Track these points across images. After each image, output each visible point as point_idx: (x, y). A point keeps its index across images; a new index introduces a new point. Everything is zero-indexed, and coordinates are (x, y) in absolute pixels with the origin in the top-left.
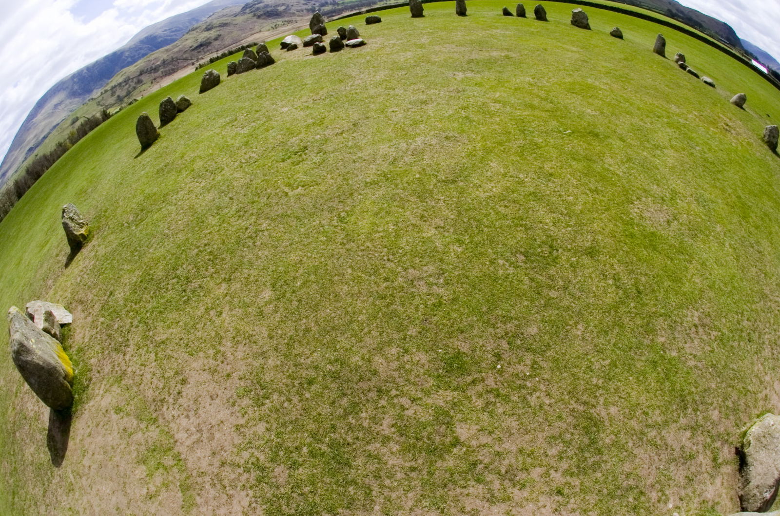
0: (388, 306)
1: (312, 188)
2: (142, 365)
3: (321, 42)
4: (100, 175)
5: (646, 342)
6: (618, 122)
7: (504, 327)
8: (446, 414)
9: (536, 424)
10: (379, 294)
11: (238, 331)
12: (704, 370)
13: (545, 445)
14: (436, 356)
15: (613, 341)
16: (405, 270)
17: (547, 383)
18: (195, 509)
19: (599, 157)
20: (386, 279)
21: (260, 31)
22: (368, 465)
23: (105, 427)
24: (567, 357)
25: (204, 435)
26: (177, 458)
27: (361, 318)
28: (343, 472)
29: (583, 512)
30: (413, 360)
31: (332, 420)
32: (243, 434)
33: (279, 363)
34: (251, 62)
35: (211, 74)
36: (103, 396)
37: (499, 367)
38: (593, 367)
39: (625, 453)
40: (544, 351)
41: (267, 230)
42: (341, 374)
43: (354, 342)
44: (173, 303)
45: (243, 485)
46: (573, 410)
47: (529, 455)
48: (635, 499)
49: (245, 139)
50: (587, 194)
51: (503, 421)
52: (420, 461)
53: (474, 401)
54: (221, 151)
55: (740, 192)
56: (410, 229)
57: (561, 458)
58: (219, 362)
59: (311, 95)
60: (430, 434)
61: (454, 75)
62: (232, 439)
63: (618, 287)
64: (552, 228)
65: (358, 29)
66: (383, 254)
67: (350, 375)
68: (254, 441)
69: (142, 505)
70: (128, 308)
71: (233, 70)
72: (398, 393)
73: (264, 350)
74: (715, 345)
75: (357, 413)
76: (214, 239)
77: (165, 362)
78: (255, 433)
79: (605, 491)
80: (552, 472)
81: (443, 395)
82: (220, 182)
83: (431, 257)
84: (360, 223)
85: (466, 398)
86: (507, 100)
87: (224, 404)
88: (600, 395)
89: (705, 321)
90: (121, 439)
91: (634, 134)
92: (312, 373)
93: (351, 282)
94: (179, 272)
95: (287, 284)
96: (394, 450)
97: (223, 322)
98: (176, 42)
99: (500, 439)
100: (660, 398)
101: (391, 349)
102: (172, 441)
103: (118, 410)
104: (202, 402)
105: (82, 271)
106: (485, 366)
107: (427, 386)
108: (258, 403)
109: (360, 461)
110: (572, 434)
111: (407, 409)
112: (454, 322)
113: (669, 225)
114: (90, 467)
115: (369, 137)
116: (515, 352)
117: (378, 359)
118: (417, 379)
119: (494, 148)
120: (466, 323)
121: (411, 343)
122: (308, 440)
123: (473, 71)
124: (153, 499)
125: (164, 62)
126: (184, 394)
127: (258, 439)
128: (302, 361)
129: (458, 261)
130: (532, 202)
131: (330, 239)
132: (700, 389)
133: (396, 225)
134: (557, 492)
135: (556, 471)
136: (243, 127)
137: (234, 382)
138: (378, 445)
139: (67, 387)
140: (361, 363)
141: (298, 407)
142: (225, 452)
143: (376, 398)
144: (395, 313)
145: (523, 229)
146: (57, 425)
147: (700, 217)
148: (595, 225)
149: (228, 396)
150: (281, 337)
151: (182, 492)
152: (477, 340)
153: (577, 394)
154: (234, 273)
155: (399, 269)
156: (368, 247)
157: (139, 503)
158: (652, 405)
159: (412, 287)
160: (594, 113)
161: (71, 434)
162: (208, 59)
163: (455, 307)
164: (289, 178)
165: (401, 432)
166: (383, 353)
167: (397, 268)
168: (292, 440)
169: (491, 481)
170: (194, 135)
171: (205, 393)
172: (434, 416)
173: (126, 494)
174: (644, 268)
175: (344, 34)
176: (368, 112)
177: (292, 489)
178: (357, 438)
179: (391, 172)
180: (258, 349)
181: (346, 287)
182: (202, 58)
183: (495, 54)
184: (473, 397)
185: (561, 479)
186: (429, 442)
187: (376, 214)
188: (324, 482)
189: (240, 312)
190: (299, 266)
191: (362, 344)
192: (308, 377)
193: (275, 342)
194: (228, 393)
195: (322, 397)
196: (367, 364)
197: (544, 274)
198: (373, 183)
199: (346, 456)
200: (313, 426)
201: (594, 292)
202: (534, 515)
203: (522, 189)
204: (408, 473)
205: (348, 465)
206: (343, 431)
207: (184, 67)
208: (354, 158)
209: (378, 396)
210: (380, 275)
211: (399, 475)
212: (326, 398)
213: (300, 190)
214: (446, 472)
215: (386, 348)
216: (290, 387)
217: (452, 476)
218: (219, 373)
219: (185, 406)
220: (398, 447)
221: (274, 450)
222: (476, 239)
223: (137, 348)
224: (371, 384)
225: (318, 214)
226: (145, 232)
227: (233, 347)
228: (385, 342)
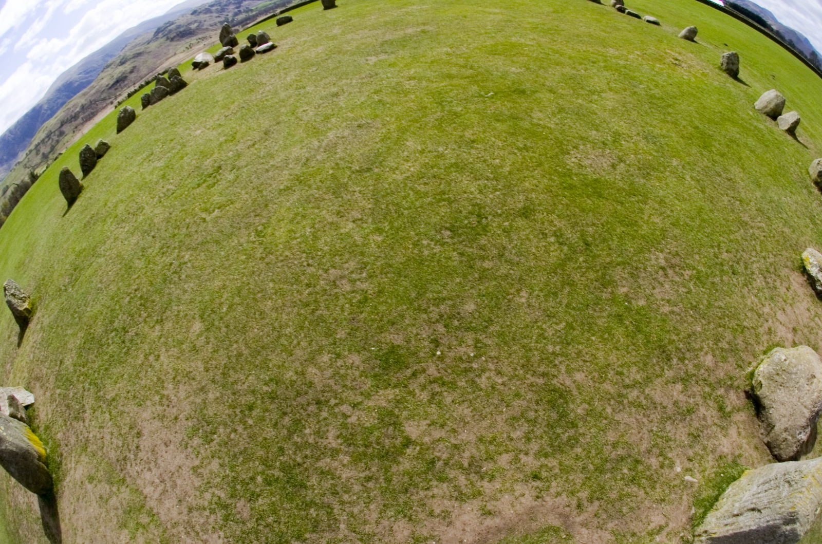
0: (313, 312)
1: (227, 208)
3: (232, 54)
5: (605, 296)
6: (547, 75)
7: (438, 310)
8: (391, 414)
11: (176, 370)
13: (507, 429)
14: (369, 355)
16: (326, 272)
17: (496, 361)
20: (308, 285)
21: (175, 54)
22: (322, 482)
23: (85, 499)
24: (514, 329)
25: (168, 485)
26: (151, 513)
27: (288, 331)
28: (300, 495)
30: (347, 364)
31: (278, 443)
32: (200, 475)
33: (218, 394)
34: (164, 90)
35: (125, 111)
36: (75, 469)
37: (439, 353)
38: (546, 334)
39: (604, 421)
40: (486, 327)
41: (190, 261)
42: (278, 393)
43: (285, 357)
44: (116, 357)
45: (213, 528)
46: (531, 385)
47: (491, 443)
48: (630, 469)
49: (162, 172)
50: (515, 154)
51: (454, 411)
52: (374, 469)
53: (418, 395)
55: (697, 123)
56: (327, 228)
57: (529, 439)
58: (165, 407)
59: (223, 111)
60: (378, 438)
61: (367, 60)
62: (192, 483)
63: (562, 243)
64: (478, 196)
65: (268, 33)
66: (303, 259)
67: (287, 393)
68: (212, 480)
70: (78, 373)
71: (147, 102)
72: (337, 401)
73: (203, 384)
75: (301, 431)
77: (119, 419)
78: (211, 472)
79: (591, 467)
80: (521, 456)
81: (383, 394)
82: (142, 223)
83: (351, 253)
84: (277, 233)
85: (408, 393)
86: (422, 75)
87: (178, 449)
88: (560, 363)
90: (100, 507)
91: (566, 84)
92: (251, 398)
93: (274, 297)
94: (116, 324)
95: (214, 312)
96: (345, 462)
97: (161, 365)
98: (92, 84)
99: (454, 431)
101: (322, 357)
102: (142, 498)
103: (91, 479)
104: (159, 451)
106: (423, 355)
107: (366, 388)
108: (208, 440)
109: (314, 480)
110: (536, 411)
111: (350, 416)
112: (383, 316)
113: (615, 168)
115: (281, 142)
116: (454, 334)
117: (312, 370)
118: (354, 383)
119: (410, 126)
120: (396, 314)
121: (342, 347)
122: (260, 468)
123: (386, 52)
125: (83, 107)
126: (141, 447)
127: (215, 477)
128: (239, 387)
129: (380, 250)
131: (248, 256)
133: (313, 227)
134: (534, 478)
135: (526, 454)
136: (159, 160)
137: (183, 424)
138: (328, 460)
139: (43, 468)
140: (294, 378)
141: (244, 436)
142: (189, 497)
143: (316, 411)
144: (321, 319)
146: (47, 510)
147: (651, 154)
148: (527, 184)
149: (180, 440)
150: (216, 368)
152: (410, 329)
153: (532, 366)
154: (164, 313)
155: (320, 272)
156: (287, 256)
158: (626, 363)
159: (335, 288)
160: (519, 70)
162: (126, 95)
163: (381, 300)
164: (205, 203)
165: (349, 441)
166: (315, 362)
167: (317, 271)
168: (245, 471)
169: (455, 478)
170: (114, 179)
171: (159, 442)
172: (378, 419)
174: (590, 219)
175: (255, 41)
176: (278, 117)
177: (257, 521)
178: (306, 457)
179: (304, 174)
180: (197, 385)
181: (270, 303)
182: (120, 95)
183: (410, 31)
184: (417, 391)
185: (535, 462)
186: (379, 447)
187: (291, 221)
188: (284, 509)
189: (175, 351)
190: (222, 291)
191: (293, 358)
192: (248, 403)
193: (211, 374)
194: (179, 437)
195: (264, 420)
196: (302, 377)
197: (474, 246)
198: (288, 188)
199: (300, 477)
200: (262, 453)
201: (534, 254)
202: (513, 506)
203: (442, 163)
204: (365, 484)
205: (303, 486)
206: (291, 452)
207: (104, 108)
208: (267, 167)
209: (318, 408)
210: (301, 282)
211: (357, 488)
212: (268, 421)
213: (216, 213)
214: (404, 476)
215: (317, 357)
216: (233, 417)
217: (411, 479)
218: (167, 418)
219: (145, 459)
220: (348, 458)
221: (231, 485)
222: (396, 224)
223: (93, 411)
224: (308, 398)
225: (236, 233)
226: (80, 292)
227: (175, 388)
228: (316, 351)
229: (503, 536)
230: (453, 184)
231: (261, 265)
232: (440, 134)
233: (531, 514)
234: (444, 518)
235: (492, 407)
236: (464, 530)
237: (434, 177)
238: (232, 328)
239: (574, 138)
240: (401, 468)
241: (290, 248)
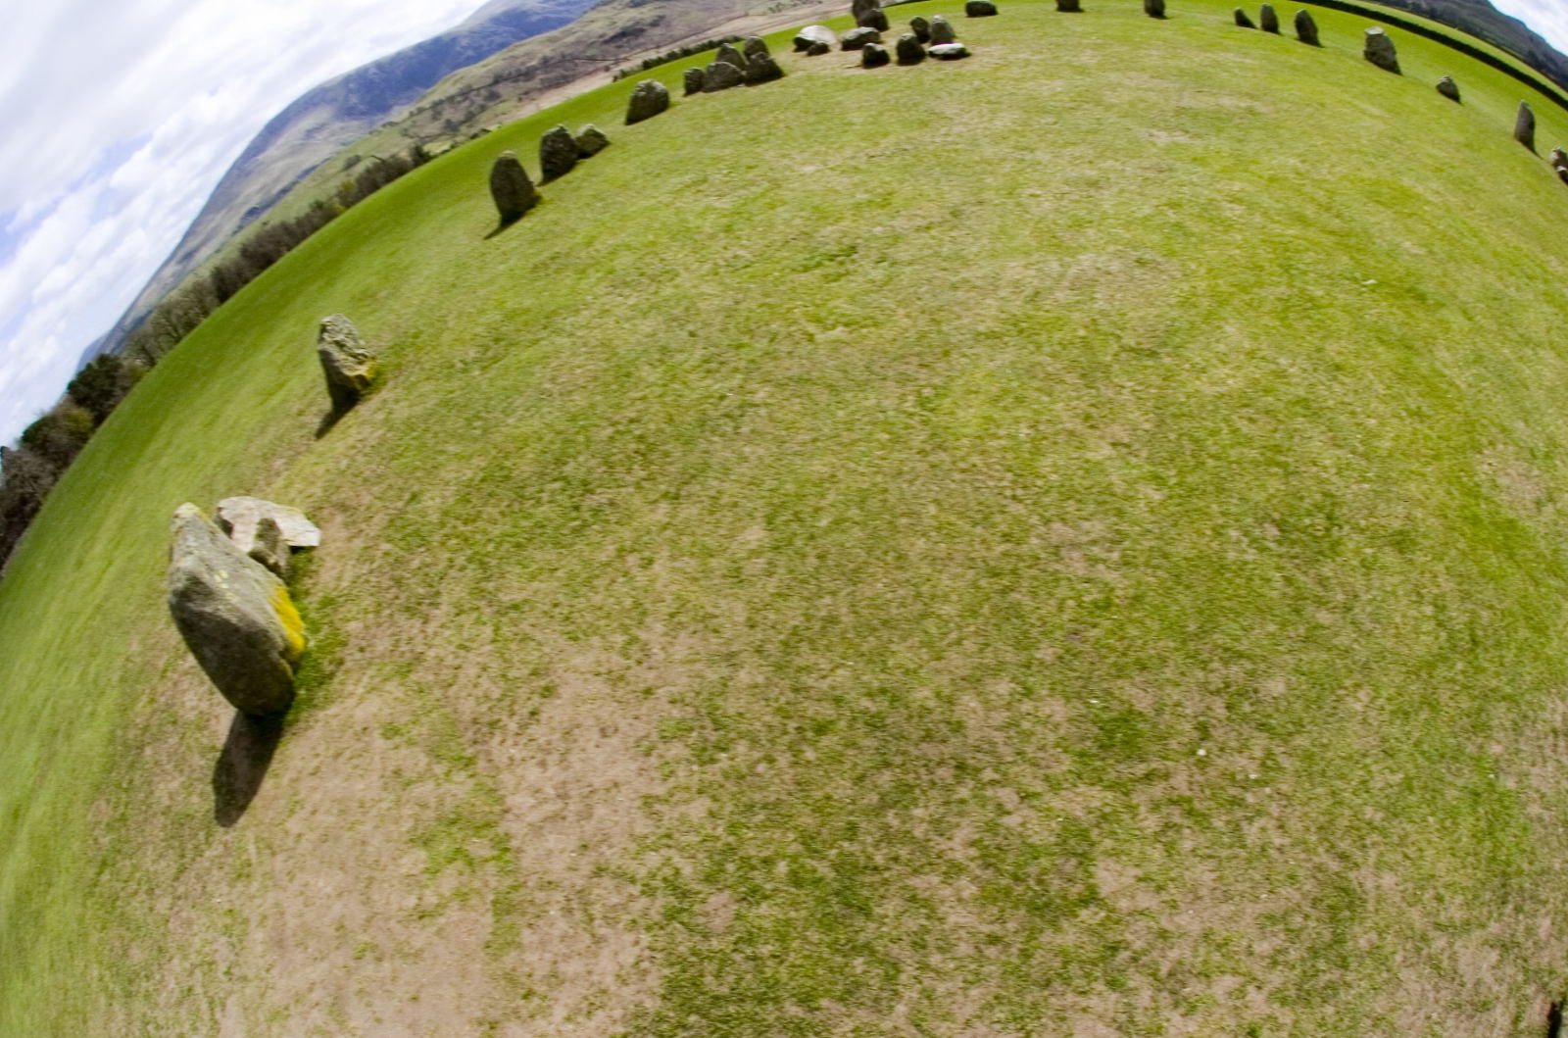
0: (1004, 591)
1: (864, 331)
2: (461, 647)
3: (878, 43)
4: (407, 268)
5: (1470, 749)
6: (1459, 277)
7: (1225, 672)
8: (1083, 834)
10: (988, 564)
11: (682, 603)
13: (1253, 931)
14: (1084, 711)
15: (1416, 735)
16: (1046, 524)
17: (1284, 802)
20: (1006, 537)
21: (747, 15)
22: (904, 919)
23: (355, 761)
25: (572, 807)
26: (502, 845)
27: (947, 610)
28: (851, 925)
30: (1039, 714)
31: (851, 813)
32: (656, 816)
33: (760, 679)
34: (734, 72)
35: (649, 88)
36: (361, 699)
37: (1201, 752)
38: (1371, 784)
40: (1291, 734)
41: (765, 404)
42: (889, 721)
43: (925, 657)
44: (549, 531)
45: (634, 921)
46: (1319, 868)
47: (1218, 947)
49: (725, 221)
50: (1402, 419)
51: (1188, 869)
52: (1011, 926)
53: (1142, 816)
54: (673, 238)
56: (1061, 439)
57: (1275, 963)
58: (631, 662)
59: (863, 144)
60: (1044, 871)
61: (1151, 135)
62: (631, 824)
63: (1439, 624)
64: (1334, 479)
65: (952, 24)
66: (1005, 483)
67: (906, 726)
68: (678, 835)
69: (398, 928)
70: (446, 530)
71: (696, 84)
72: (997, 777)
73: (734, 649)
75: (906, 807)
76: (652, 410)
77: (513, 646)
78: (683, 818)
80: (1251, 988)
81: (1083, 794)
82: (666, 301)
83: (1099, 504)
84: (961, 414)
85: (1127, 807)
86: (1254, 199)
87: (627, 749)
88: (1373, 844)
90: (385, 788)
91: (1488, 307)
92: (827, 711)
93: (933, 534)
94: (568, 469)
95: (800, 520)
96: (966, 894)
97: (652, 581)
98: (570, 26)
99: (1174, 905)
100: (1470, 871)
101: (999, 684)
102: (497, 809)
103: (391, 731)
104: (581, 739)
105: (353, 447)
106: (1175, 747)
107: (1057, 770)
108: (703, 756)
109: (890, 907)
110: (1307, 917)
111: (1009, 813)
112: (1130, 646)
113: (1539, 510)
114: (300, 836)
115: (985, 241)
116: (1237, 727)
117: (969, 701)
118: (1041, 754)
119: (1232, 295)
120: (1152, 652)
121: (1040, 677)
122: (794, 848)
123: (1187, 132)
124: (428, 919)
125: (544, 61)
126: (543, 717)
127: (688, 832)
128: (810, 682)
129: (1152, 519)
130: (1301, 419)
131: (896, 440)
133: (1034, 427)
134: (1249, 1033)
135: (1259, 988)
136: (720, 197)
137: (659, 707)
138: (935, 880)
139: (284, 672)
140: (931, 704)
141: (785, 777)
142: (610, 847)
143: (950, 781)
144: (1016, 611)
145: (1281, 471)
146: (245, 742)
148: (1413, 487)
149: (640, 734)
150: (773, 627)
151: (496, 914)
152: (1169, 689)
153: (1333, 834)
154: (686, 483)
155: (1034, 520)
156: (975, 466)
157: (392, 923)
158: (1454, 883)
159: (1057, 561)
160: (1417, 250)
161: (274, 765)
162: (639, 62)
163: (1136, 615)
164: (818, 306)
165: (988, 861)
166: (981, 689)
167: (1029, 516)
168: (758, 843)
169: (1136, 989)
170: (615, 203)
171: (590, 722)
172: (1058, 836)
173: (367, 901)
174: (1488, 593)
175: (925, 32)
176: (981, 190)
177: (736, 943)
178: (896, 859)
179: (1029, 317)
180: (720, 644)
181: (921, 543)
182: (627, 59)
183: (1227, 102)
184: (1142, 809)
185: (1263, 1007)
186: (1038, 888)
187: (995, 400)
188: (805, 939)
189: (691, 565)
190: (828, 485)
191: (940, 665)
192: (819, 718)
193: (760, 636)
194: (641, 729)
195: (841, 762)
196: (946, 706)
197: (1312, 572)
198: (992, 335)
199: (866, 893)
200: (810, 821)
203: (1283, 388)
204: (982, 946)
205: (865, 911)
206: (869, 840)
207: (589, 74)
208: (954, 279)
209: (956, 776)
210: (994, 525)
211: (964, 949)
212: (847, 766)
213: (839, 332)
214: (1056, 955)
215: (989, 681)
216: (777, 733)
217: (1065, 964)
218: (628, 684)
219: (542, 741)
220: (974, 889)
221: (717, 858)
222: (1189, 479)
223: (456, 611)
224: (945, 750)
225: (876, 384)
226: (500, 383)
227: (666, 634)
228: (988, 667)
230: (1296, 440)
232: (1284, 330)
235: (1248, 884)
237: (1267, 412)
238: (830, 563)
239: (1492, 423)
240: (1059, 940)
241: (983, 452)
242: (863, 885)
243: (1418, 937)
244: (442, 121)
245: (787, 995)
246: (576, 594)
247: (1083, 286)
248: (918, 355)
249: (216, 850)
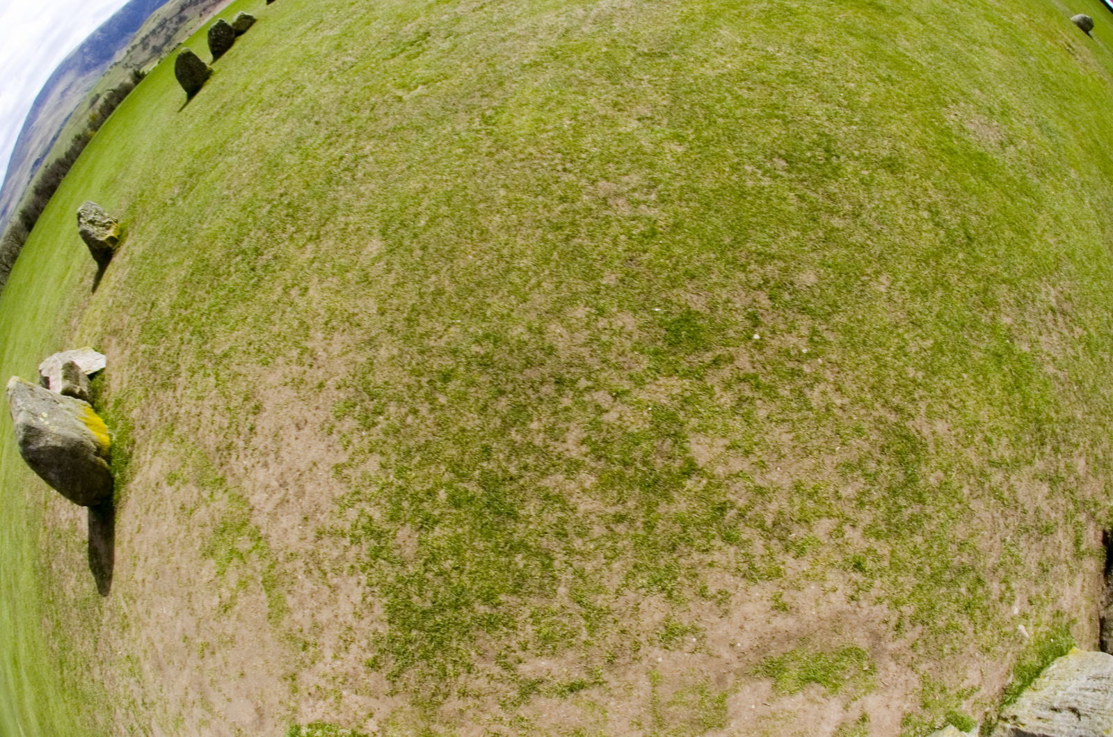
0: (567, 239)
1: (438, 84)
2: (199, 398)
7: (762, 271)
8: (672, 418)
9: (822, 440)
10: (550, 222)
11: (331, 311)
12: (1066, 386)
13: (836, 479)
14: (650, 318)
15: (936, 309)
16: (593, 184)
17: (836, 369)
18: (286, 618)
19: (889, 36)
20: (563, 199)
22: (545, 514)
23: (157, 511)
24: (866, 328)
25: (291, 492)
26: (256, 537)
27: (523, 263)
28: (505, 529)
29: (893, 606)
30: (614, 327)
31: (483, 438)
32: (345, 479)
33: (395, 352)
36: (151, 463)
37: (756, 337)
38: (907, 349)
39: (957, 506)
40: (829, 314)
41: (372, 153)
42: (496, 358)
43: (514, 302)
44: (238, 292)
45: (352, 567)
46: (879, 420)
47: (810, 496)
48: (969, 589)
50: (876, 83)
51: (767, 433)
52: (631, 504)
53: (718, 395)
54: (300, 65)
56: (596, 123)
57: (862, 504)
58: (306, 368)
60: (647, 454)
62: (331, 492)
63: (937, 224)
64: (826, 124)
66: (557, 161)
67: (509, 359)
68: (363, 489)
70: (176, 319)
72: (590, 384)
73: (373, 334)
74: (1080, 348)
75: (524, 424)
77: (229, 385)
78: (365, 476)
79: (927, 570)
80: (847, 527)
81: (665, 384)
82: (298, 107)
83: (633, 162)
84: (516, 122)
85: (703, 390)
87: (316, 434)
88: (921, 398)
89: (1065, 306)
90: (179, 523)
92: (449, 362)
93: (505, 210)
94: (244, 245)
95: (405, 226)
96: (587, 485)
97: (309, 303)
99: (763, 465)
100: (1008, 417)
101: (576, 310)
102: (246, 510)
103: (172, 478)
104: (285, 437)
105: (115, 287)
106: (733, 335)
107: (638, 370)
108: (368, 424)
109: (531, 508)
110: (879, 462)
111: (607, 411)
112: (678, 262)
113: (1004, 149)
114: (143, 580)
116: (782, 313)
117: (555, 328)
118: (621, 359)
119: (724, 10)
120: (698, 264)
121: (608, 298)
122: (447, 477)
124: (229, 611)
126: (258, 429)
127: (370, 485)
128: (432, 343)
129: (679, 166)
130: (791, 85)
131: (468, 150)
132: (1062, 416)
133: (575, 118)
134: (855, 566)
135: (854, 526)
136: (332, 28)
137: (330, 395)
138: (560, 477)
139: (103, 466)
140: (526, 337)
142: (322, 513)
143: (554, 394)
144: (580, 252)
145: (780, 121)
147: (1046, 150)
148: (894, 128)
149: (322, 420)
150: (398, 310)
151: (267, 591)
152: (717, 290)
153: (885, 391)
154: (324, 226)
155: (583, 182)
156: (531, 154)
157: (211, 622)
158: (997, 428)
159: (606, 209)
161: (117, 536)
163: (678, 238)
164: (403, 77)
165: (599, 453)
166: (562, 317)
167: (579, 181)
168: (421, 479)
169: (749, 540)
170: (261, 56)
171: (288, 421)
172: (651, 422)
173: (193, 612)
177: (425, 565)
178: (526, 468)
179: (562, 47)
180: (363, 334)
181: (497, 218)
184: (716, 389)
185: (861, 542)
186: (645, 469)
187: (540, 107)
188: (474, 549)
189: (334, 282)
190: (421, 196)
191: (527, 306)
192: (443, 369)
193: (389, 319)
194: (322, 415)
195: (466, 399)
196: (538, 336)
197: (820, 190)
198: (536, 64)
199: (509, 500)
200: (454, 452)
201: (901, 227)
202: (818, 605)
203: (773, 67)
204: (612, 526)
205: (512, 515)
206: (501, 456)
209: (557, 390)
210: (551, 193)
211: (598, 531)
212: (472, 400)
213: (421, 90)
214: (674, 523)
215: (567, 309)
216: (415, 389)
217: (684, 529)
218: (307, 384)
219: (261, 448)
220: (593, 478)
221: (394, 499)
222: (705, 134)
223: (190, 374)
224: (544, 371)
225: (451, 117)
226: (195, 204)
227: (325, 339)
228: (565, 299)
229: (790, 647)
230: (790, 99)
231: (487, 164)
232: (769, 30)
233: (837, 622)
234: (719, 604)
236: (741, 627)
237: (763, 83)
238: (431, 250)
239: (953, 89)
240: (673, 509)
241: (537, 144)
242: (505, 495)
243: (978, 473)
244: (150, 48)
245: (473, 598)
246: (261, 331)
247: (604, 21)
248: (479, 90)
249: (107, 614)
